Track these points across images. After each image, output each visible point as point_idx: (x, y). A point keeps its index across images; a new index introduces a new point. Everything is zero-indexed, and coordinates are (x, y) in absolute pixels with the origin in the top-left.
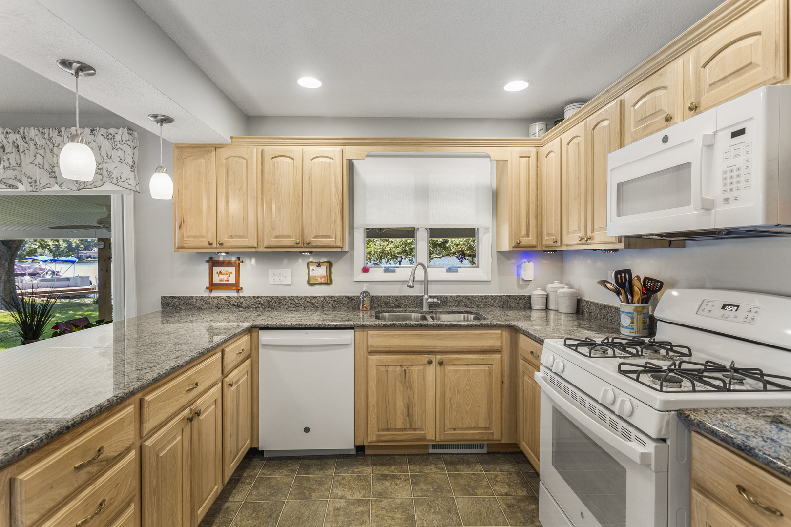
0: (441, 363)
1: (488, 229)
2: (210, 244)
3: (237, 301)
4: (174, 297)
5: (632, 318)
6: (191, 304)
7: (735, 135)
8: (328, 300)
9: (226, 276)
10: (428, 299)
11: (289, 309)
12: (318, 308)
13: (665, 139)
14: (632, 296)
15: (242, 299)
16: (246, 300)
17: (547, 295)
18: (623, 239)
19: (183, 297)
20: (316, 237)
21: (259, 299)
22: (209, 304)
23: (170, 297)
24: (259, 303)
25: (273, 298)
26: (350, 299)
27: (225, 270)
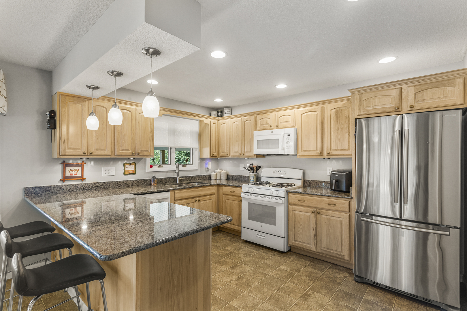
0: (199, 201)
1: (197, 149)
2: (84, 153)
3: (83, 186)
4: (36, 187)
5: (254, 177)
6: (49, 191)
7: (288, 135)
8: (135, 182)
9: (75, 172)
10: (179, 178)
11: (115, 188)
12: (130, 186)
13: (272, 132)
14: (254, 171)
15: (86, 185)
16: (89, 185)
17: (216, 174)
18: (256, 155)
19: (44, 187)
20: (141, 151)
21: (97, 184)
22: (64, 189)
23: (32, 187)
24: (97, 187)
25: (106, 183)
26: (145, 180)
27: (74, 169)
